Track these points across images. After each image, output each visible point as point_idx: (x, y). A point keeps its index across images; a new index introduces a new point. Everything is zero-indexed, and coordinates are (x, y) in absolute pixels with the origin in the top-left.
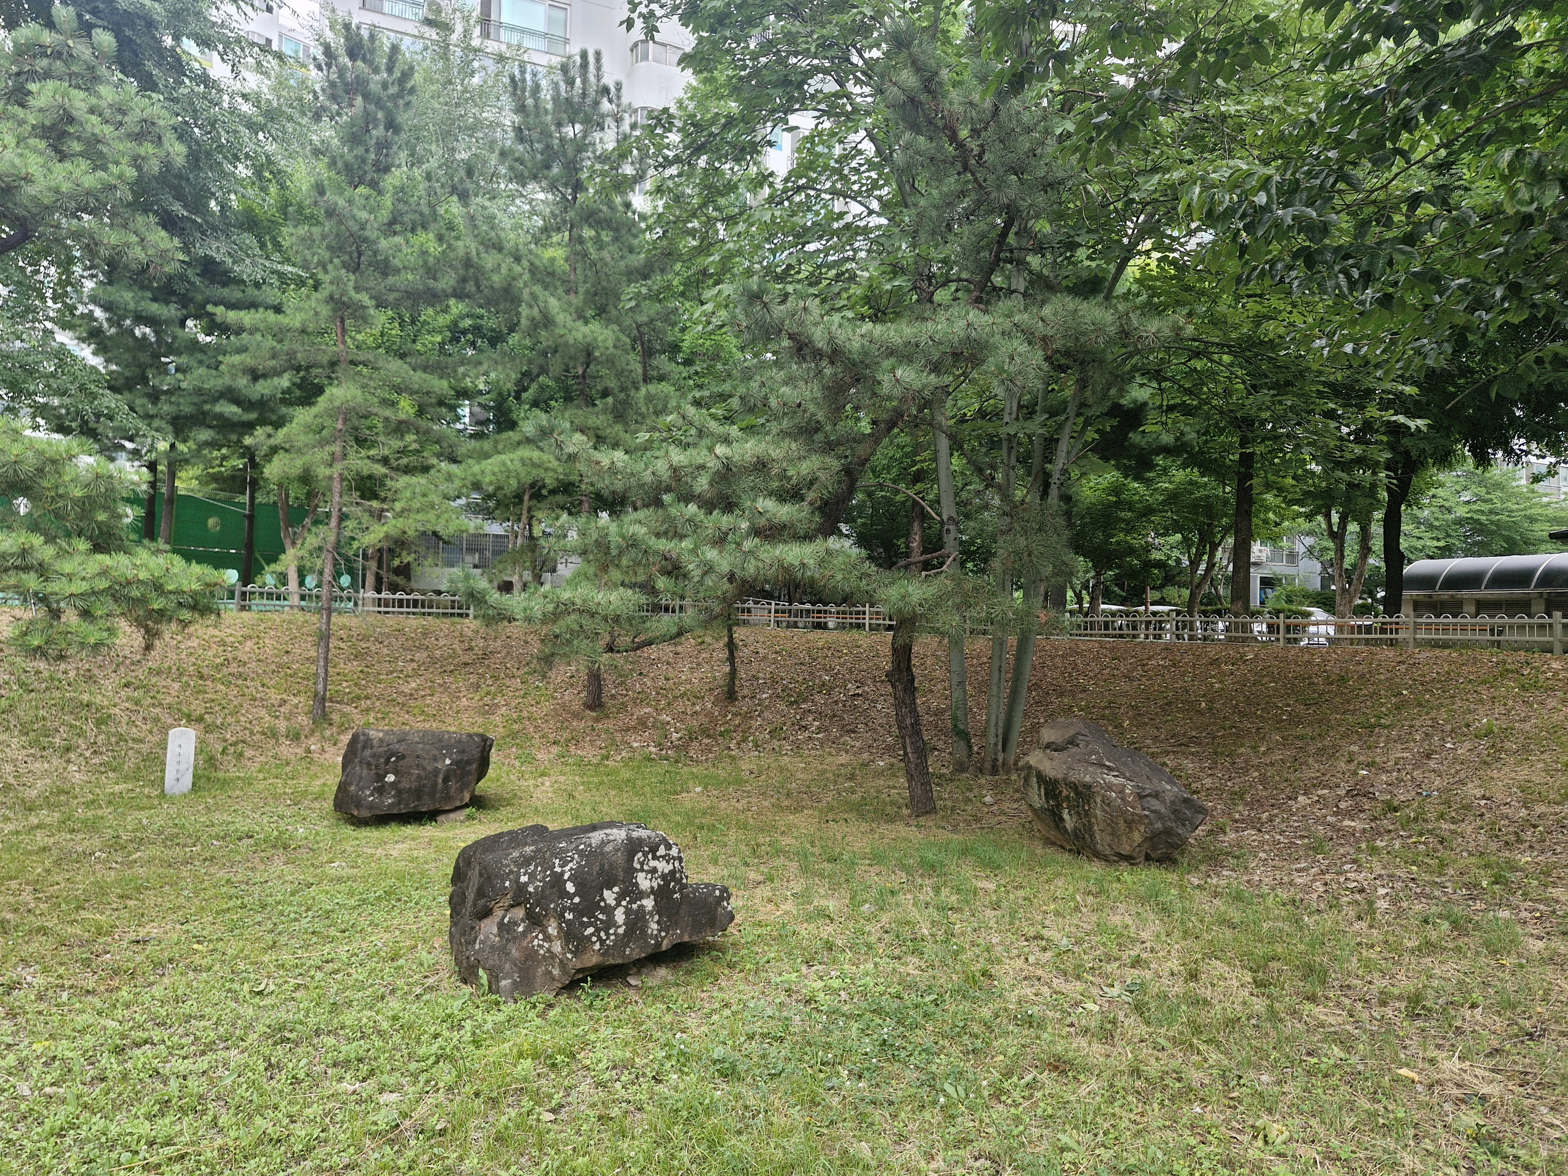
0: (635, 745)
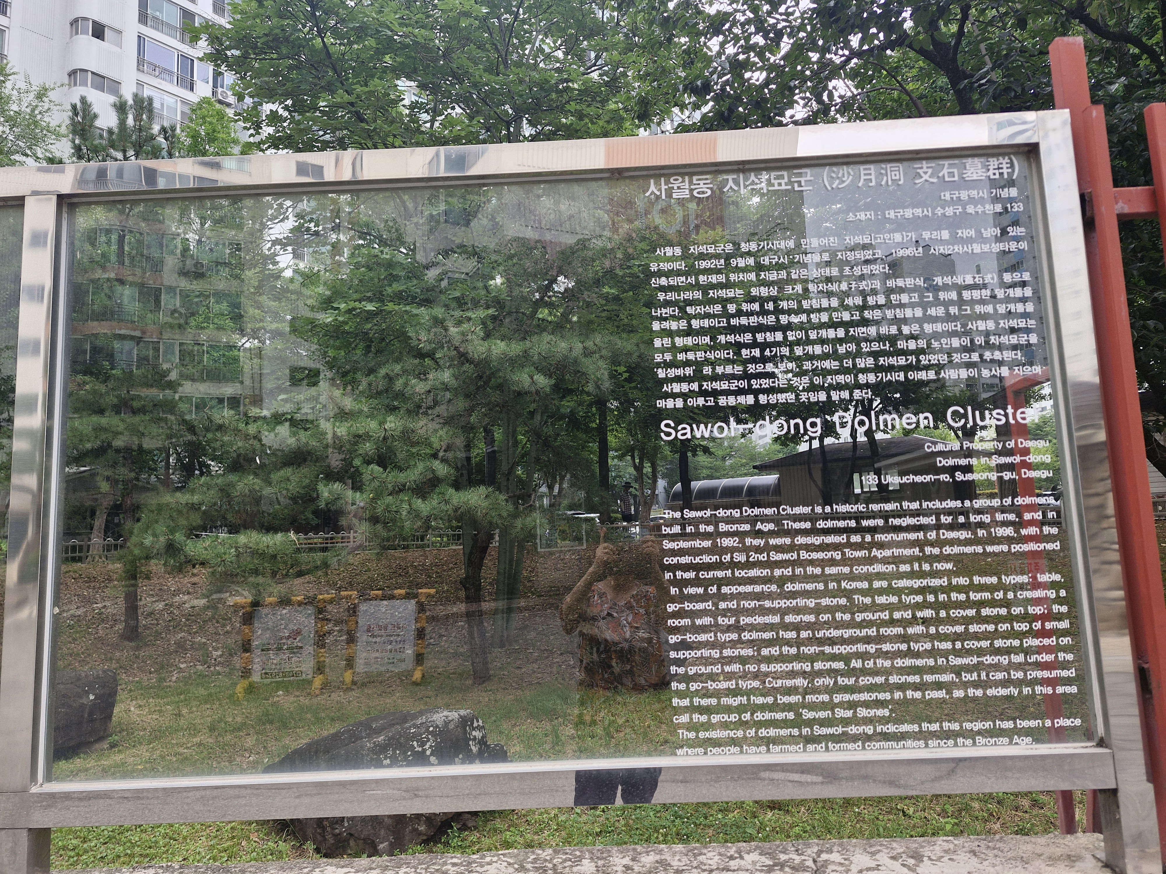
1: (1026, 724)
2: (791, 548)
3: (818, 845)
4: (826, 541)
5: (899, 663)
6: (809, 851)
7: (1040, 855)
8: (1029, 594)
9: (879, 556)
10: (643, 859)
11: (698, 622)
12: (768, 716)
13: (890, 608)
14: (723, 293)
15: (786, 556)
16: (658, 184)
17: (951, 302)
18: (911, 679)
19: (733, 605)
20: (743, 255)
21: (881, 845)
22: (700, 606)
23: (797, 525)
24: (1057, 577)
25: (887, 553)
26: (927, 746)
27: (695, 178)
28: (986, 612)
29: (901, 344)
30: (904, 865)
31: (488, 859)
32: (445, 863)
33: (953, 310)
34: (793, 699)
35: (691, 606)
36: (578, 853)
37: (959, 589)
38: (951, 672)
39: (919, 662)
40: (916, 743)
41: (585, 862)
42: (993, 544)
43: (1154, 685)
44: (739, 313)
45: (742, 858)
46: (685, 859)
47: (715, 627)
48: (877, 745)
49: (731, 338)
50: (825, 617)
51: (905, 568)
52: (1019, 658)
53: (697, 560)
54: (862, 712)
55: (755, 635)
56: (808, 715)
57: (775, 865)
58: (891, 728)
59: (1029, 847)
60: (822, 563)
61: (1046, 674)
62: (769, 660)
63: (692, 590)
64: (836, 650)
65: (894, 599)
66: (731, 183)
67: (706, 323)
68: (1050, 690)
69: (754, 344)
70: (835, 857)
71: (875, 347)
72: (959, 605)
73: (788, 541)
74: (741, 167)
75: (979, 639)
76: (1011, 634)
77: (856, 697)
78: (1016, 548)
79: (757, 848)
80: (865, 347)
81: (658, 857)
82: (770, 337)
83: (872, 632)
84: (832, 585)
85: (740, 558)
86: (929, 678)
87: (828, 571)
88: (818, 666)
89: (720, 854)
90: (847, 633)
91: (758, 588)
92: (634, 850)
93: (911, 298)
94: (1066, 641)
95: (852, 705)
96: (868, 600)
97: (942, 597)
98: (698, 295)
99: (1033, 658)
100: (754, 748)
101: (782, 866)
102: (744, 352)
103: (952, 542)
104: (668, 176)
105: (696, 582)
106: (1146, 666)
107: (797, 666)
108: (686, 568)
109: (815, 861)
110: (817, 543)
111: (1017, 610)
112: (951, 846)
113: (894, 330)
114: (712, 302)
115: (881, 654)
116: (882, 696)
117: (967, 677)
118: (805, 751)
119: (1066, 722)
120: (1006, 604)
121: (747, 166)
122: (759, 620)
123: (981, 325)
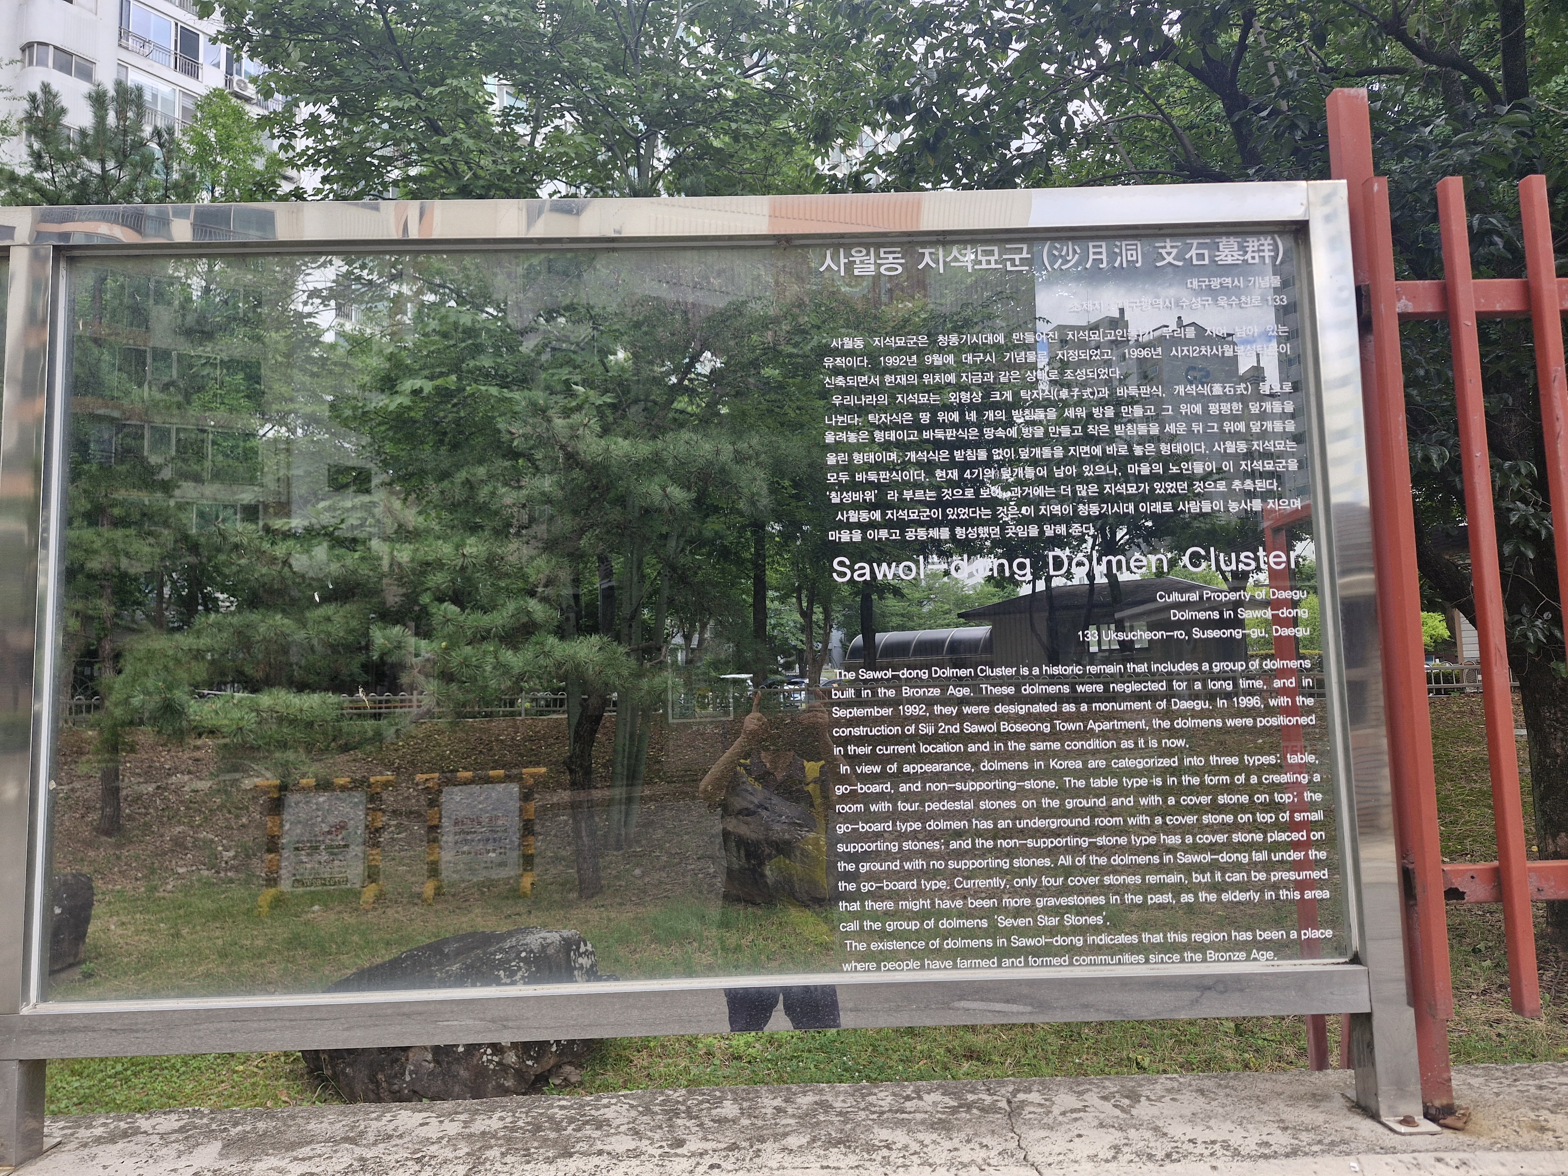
0: (180, 870)
1: (1266, 935)
2: (991, 718)
3: (1014, 1083)
4: (1033, 710)
5: (1116, 860)
6: (1003, 1091)
7: (1279, 1094)
8: (1276, 778)
9: (1097, 729)
10: (799, 1100)
11: (873, 808)
12: (955, 923)
13: (1110, 793)
14: (913, 398)
15: (983, 729)
16: (835, 258)
17: (1196, 418)
18: (1130, 880)
19: (917, 787)
20: (941, 350)
21: (1091, 1083)
22: (876, 788)
23: (997, 691)
24: (1310, 758)
25: (1107, 726)
26: (1147, 961)
27: (882, 250)
28: (1223, 799)
29: (1132, 469)
30: (1115, 1106)
31: (605, 1101)
32: (551, 1106)
33: (1198, 427)
34: (988, 903)
35: (865, 789)
36: (718, 1094)
37: (1194, 771)
38: (1179, 872)
39: (1142, 860)
40: (1134, 958)
41: (727, 1103)
42: (1233, 716)
43: (1418, 890)
44: (935, 424)
45: (920, 1098)
46: (850, 1101)
47: (894, 816)
48: (1088, 960)
49: (923, 456)
50: (1028, 804)
51: (1127, 744)
52: (1260, 856)
53: (875, 731)
54: (1071, 920)
55: (943, 825)
56: (1005, 922)
57: (960, 1106)
58: (1104, 939)
59: (1269, 1085)
60: (1028, 737)
61: (1293, 876)
62: (960, 854)
63: (867, 769)
64: (1041, 843)
65: (1113, 783)
66: (927, 259)
67: (892, 436)
68: (1297, 895)
69: (952, 463)
70: (1035, 1097)
71: (1102, 470)
72: (1191, 790)
73: (986, 709)
74: (941, 238)
75: (1214, 833)
76: (1254, 827)
77: (1063, 901)
78: (1262, 722)
79: (940, 1086)
80: (1088, 471)
81: (817, 1098)
82: (971, 456)
83: (1086, 822)
84: (1037, 765)
85: (927, 729)
86: (1152, 879)
87: (1034, 747)
88: (1019, 862)
89: (894, 1094)
90: (1054, 824)
91: (948, 768)
92: (788, 1089)
93: (1145, 411)
94: (1317, 835)
95: (1058, 911)
96: (1081, 784)
97: (1170, 780)
98: (884, 400)
99: (1278, 857)
100: (938, 963)
101: (969, 1107)
102: (939, 473)
103: (1184, 714)
104: (848, 247)
105: (872, 759)
106: (1410, 867)
107: (993, 863)
108: (860, 741)
109: (1009, 1102)
110: (1022, 712)
111: (1262, 798)
112: (1176, 1084)
113: (1123, 451)
114: (902, 409)
115: (1094, 849)
116: (1093, 900)
117: (1197, 878)
118: (1000, 966)
119: (1316, 934)
120: (1247, 789)
121: (949, 238)
122: (948, 806)
123: (1231, 447)
